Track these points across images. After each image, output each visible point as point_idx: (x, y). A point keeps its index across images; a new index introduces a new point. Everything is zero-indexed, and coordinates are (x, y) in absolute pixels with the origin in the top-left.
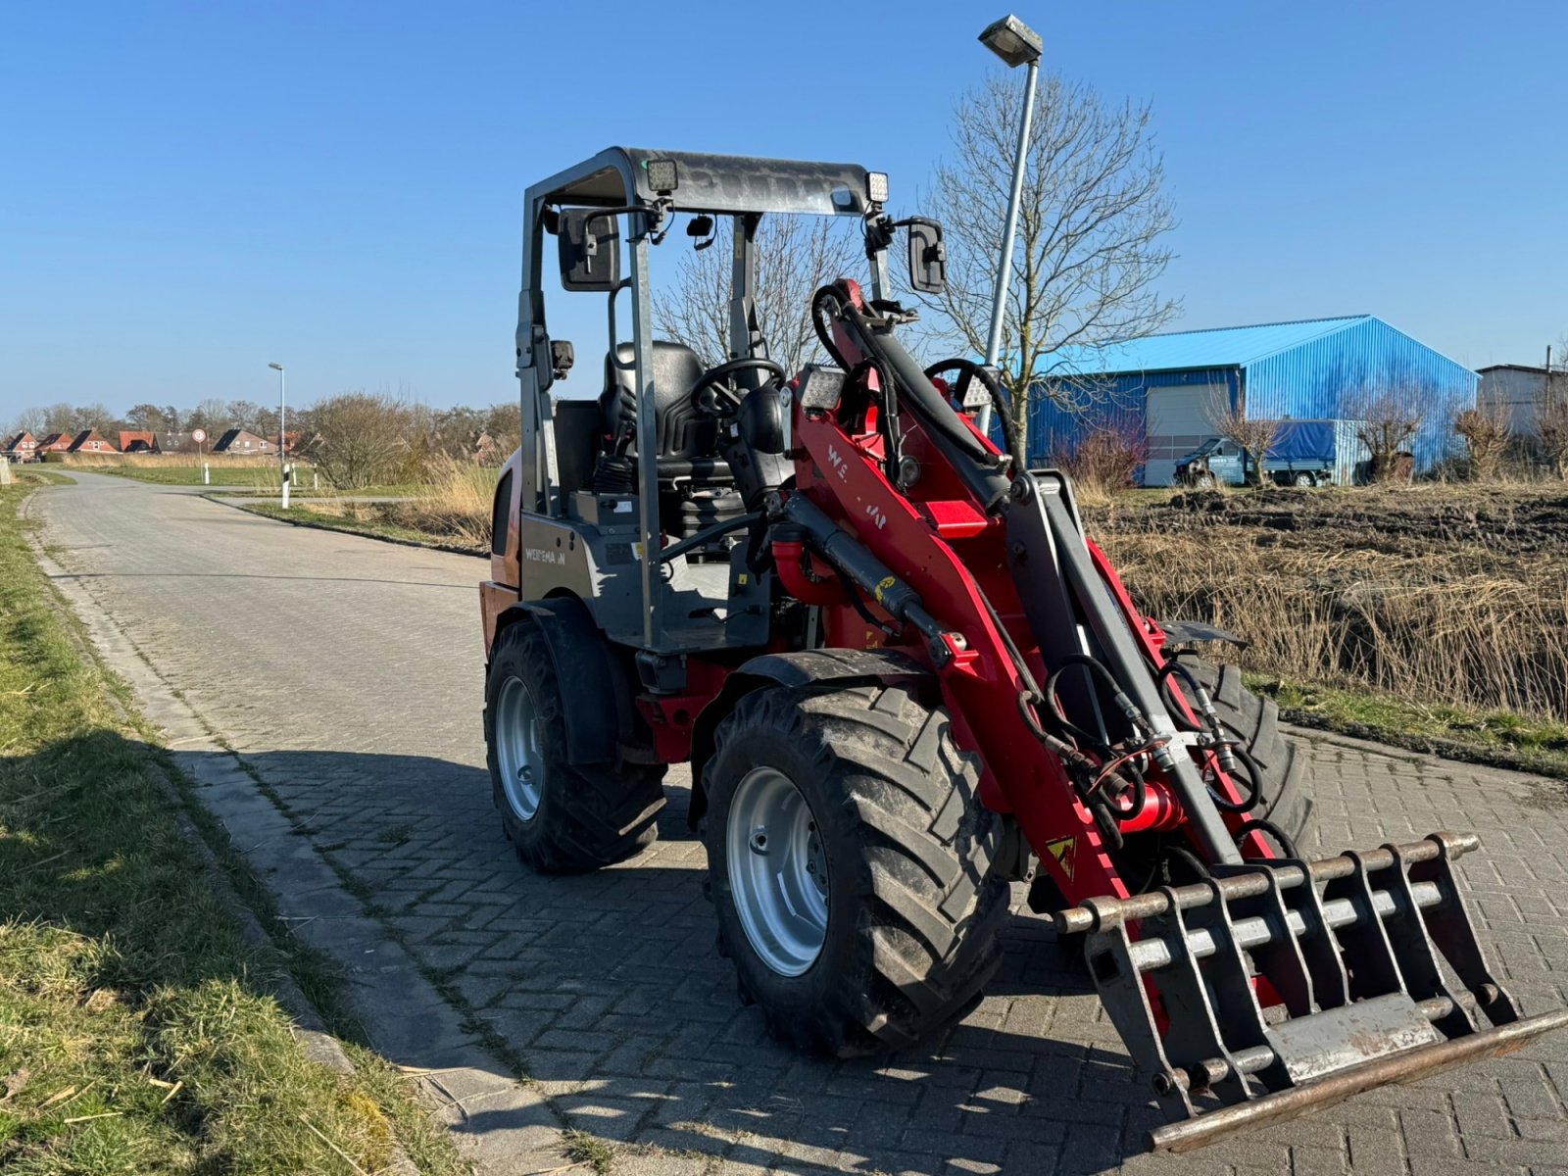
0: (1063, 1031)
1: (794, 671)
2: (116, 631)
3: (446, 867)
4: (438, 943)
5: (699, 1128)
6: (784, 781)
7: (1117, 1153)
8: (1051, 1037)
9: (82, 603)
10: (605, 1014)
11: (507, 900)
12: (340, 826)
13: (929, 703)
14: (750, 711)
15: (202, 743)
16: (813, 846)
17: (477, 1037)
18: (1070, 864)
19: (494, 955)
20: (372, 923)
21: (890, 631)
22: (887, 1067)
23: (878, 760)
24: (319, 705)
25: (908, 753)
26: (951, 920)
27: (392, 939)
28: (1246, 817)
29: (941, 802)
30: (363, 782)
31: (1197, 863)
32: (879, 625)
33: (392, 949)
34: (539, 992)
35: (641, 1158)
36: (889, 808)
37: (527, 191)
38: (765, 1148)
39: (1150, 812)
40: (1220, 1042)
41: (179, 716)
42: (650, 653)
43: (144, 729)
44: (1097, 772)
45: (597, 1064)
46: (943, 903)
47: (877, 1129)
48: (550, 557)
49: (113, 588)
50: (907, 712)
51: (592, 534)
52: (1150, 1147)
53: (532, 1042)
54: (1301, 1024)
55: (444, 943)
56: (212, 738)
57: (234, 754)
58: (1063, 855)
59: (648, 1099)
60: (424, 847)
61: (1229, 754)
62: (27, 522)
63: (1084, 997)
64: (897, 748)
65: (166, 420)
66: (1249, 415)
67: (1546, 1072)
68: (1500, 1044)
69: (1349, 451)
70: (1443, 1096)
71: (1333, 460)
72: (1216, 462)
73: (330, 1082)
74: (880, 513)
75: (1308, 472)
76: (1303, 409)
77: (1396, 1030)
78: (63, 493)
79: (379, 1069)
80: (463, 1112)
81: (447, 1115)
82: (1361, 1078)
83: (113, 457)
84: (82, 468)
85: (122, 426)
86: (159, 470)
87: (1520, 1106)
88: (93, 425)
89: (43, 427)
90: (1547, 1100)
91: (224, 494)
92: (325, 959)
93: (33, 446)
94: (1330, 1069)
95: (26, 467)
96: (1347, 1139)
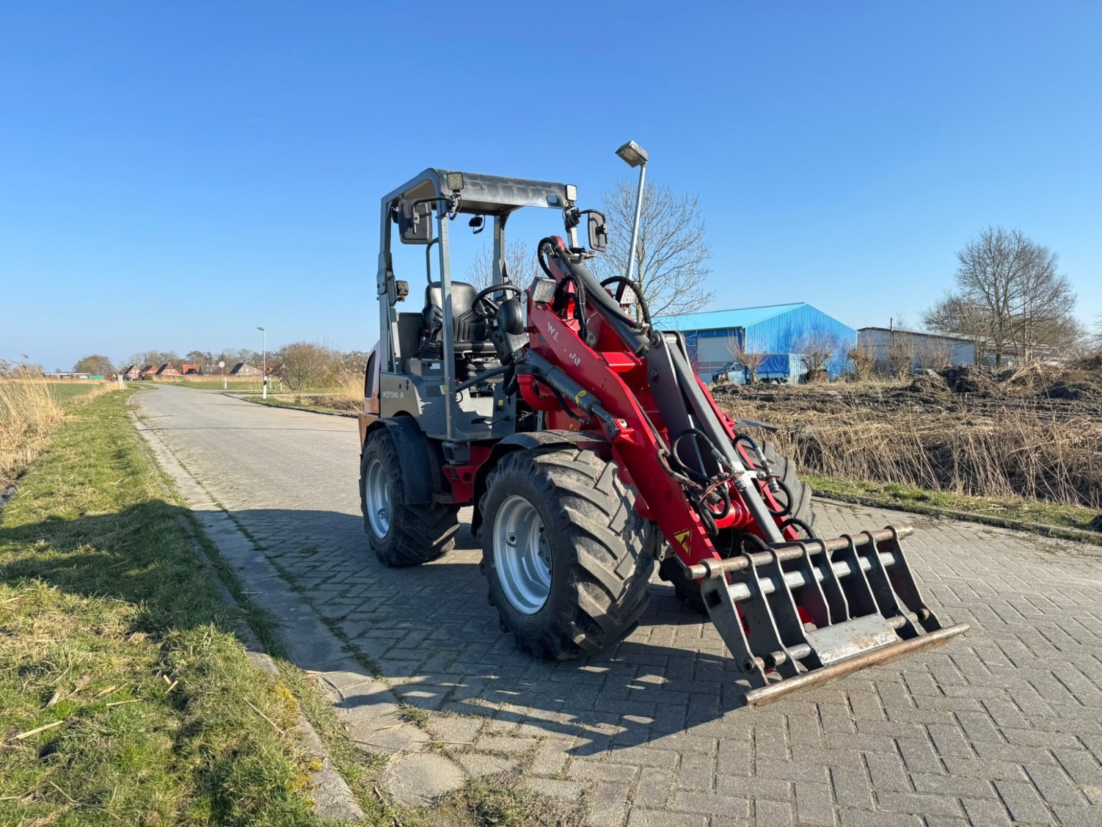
0: (682, 644)
1: (531, 440)
2: (170, 454)
3: (338, 565)
4: (331, 604)
5: (478, 701)
6: (527, 504)
7: (719, 710)
8: (676, 647)
9: (153, 441)
10: (424, 640)
11: (371, 581)
12: (280, 545)
13: (606, 458)
14: (506, 465)
15: (210, 506)
16: (542, 541)
17: (351, 654)
18: (689, 544)
19: (363, 610)
20: (295, 595)
21: (583, 421)
22: (585, 665)
23: (579, 488)
24: (274, 487)
25: (596, 484)
26: (622, 578)
27: (306, 602)
28: (784, 518)
29: (615, 511)
30: (295, 523)
31: (761, 541)
32: (577, 418)
33: (305, 608)
34: (388, 629)
35: (444, 719)
36: (586, 514)
37: (383, 199)
38: (516, 712)
39: (731, 517)
40: (780, 642)
41: (198, 494)
42: (450, 442)
43: (179, 499)
44: (703, 492)
45: (420, 667)
46: (617, 568)
47: (581, 699)
48: (395, 395)
49: (170, 434)
50: (594, 463)
51: (418, 381)
52: (745, 702)
53: (382, 656)
54: (824, 632)
55: (335, 604)
56: (215, 503)
57: (225, 511)
58: (684, 540)
59: (449, 686)
60: (327, 556)
61: (775, 482)
62: (131, 406)
63: (692, 625)
64: (589, 481)
65: (206, 359)
66: (747, 351)
67: (952, 659)
68: (932, 642)
69: (796, 369)
70: (898, 674)
71: (789, 373)
72: (731, 374)
73: (264, 679)
74: (577, 357)
75: (776, 379)
76: (772, 349)
77: (877, 634)
78: (152, 393)
79: (293, 672)
80: (341, 696)
81: (333, 697)
82: (860, 662)
83: (178, 377)
84: (163, 383)
85: (184, 362)
86: (202, 383)
87: (942, 679)
88: (169, 361)
89: (143, 362)
90: (956, 675)
91: (234, 393)
92: (267, 614)
93: (138, 371)
94: (842, 657)
95: (134, 382)
96: (848, 699)
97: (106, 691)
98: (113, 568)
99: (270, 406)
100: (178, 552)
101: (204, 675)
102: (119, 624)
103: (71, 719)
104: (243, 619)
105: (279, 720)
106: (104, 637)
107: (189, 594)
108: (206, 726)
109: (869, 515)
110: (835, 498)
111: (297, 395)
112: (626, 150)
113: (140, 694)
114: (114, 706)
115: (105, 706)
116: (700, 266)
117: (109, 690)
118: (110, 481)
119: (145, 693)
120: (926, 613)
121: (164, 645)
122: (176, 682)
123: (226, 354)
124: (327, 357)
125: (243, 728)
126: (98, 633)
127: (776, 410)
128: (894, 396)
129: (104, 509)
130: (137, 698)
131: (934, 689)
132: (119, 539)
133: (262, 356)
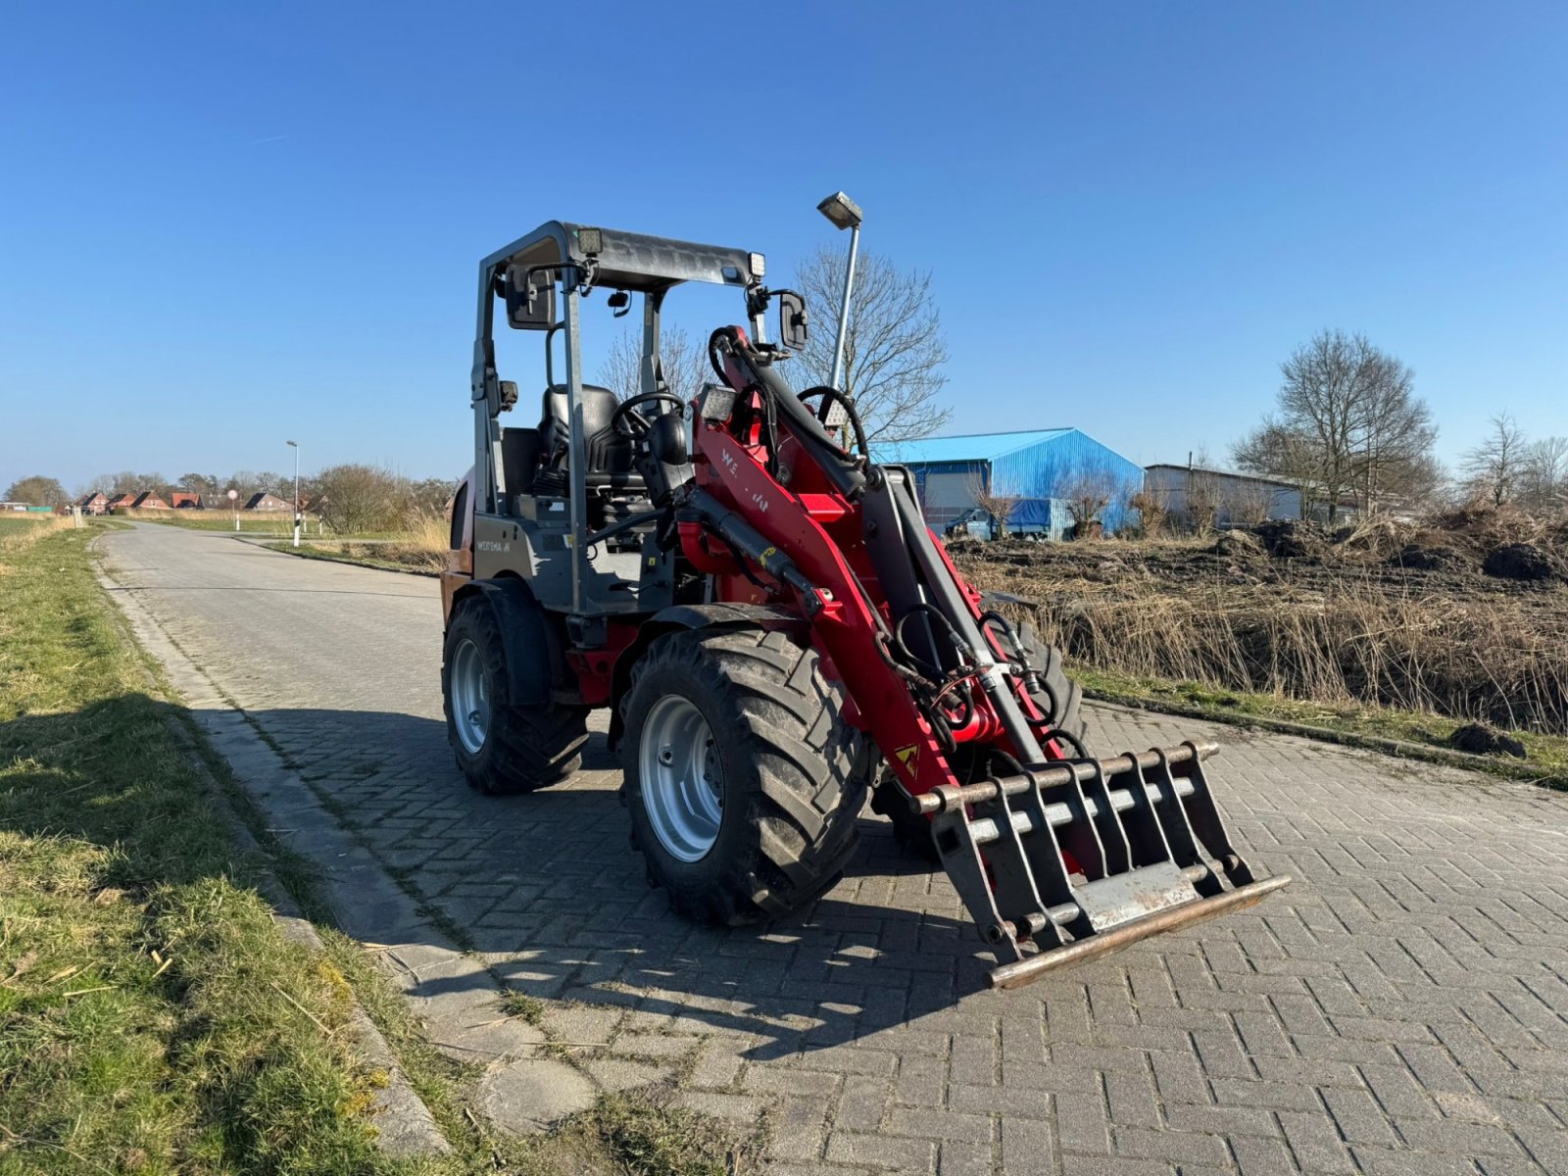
0: (902, 902)
1: (698, 616)
2: (155, 626)
3: (409, 791)
4: (400, 848)
5: (615, 986)
6: (691, 706)
7: (953, 993)
8: (893, 906)
9: (129, 606)
10: (536, 899)
11: (457, 815)
12: (322, 762)
13: (803, 643)
14: (660, 652)
15: (217, 704)
16: (710, 759)
17: (429, 919)
18: (914, 766)
19: (446, 856)
20: (346, 834)
21: (771, 591)
22: (767, 934)
23: (765, 685)
24: (312, 676)
25: (789, 680)
26: (822, 811)
27: (363, 845)
28: (1045, 730)
29: (814, 718)
30: (344, 730)
31: (1015, 761)
32: (763, 586)
33: (361, 853)
34: (483, 883)
35: (566, 1011)
36: (773, 722)
37: (482, 262)
38: (670, 1000)
39: (973, 728)
40: (1038, 900)
41: (198, 685)
42: (578, 616)
43: (170, 693)
44: (937, 692)
45: (530, 938)
46: (815, 797)
47: (761, 981)
48: (497, 547)
49: (156, 597)
50: (787, 650)
51: (531, 528)
52: (990, 984)
53: (475, 922)
54: (1098, 886)
55: (405, 848)
56: (224, 699)
57: (240, 711)
58: (909, 759)
59: (572, 965)
60: (392, 777)
61: (1034, 680)
62: (93, 553)
63: (917, 876)
64: (780, 676)
65: (209, 486)
66: (994, 494)
67: (1267, 924)
68: (1242, 901)
69: (1059, 520)
70: (1194, 944)
71: (1049, 526)
72: (971, 525)
73: (302, 955)
74: (764, 500)
75: (1033, 534)
76: (1028, 492)
77: (1168, 890)
78: (125, 535)
79: (346, 946)
80: (416, 979)
81: (403, 981)
82: (1146, 927)
83: (166, 511)
84: (143, 520)
85: (174, 489)
86: (202, 521)
87: (1253, 950)
88: (152, 488)
89: (111, 489)
90: (1271, 944)
91: (250, 537)
92: (305, 861)
93: (103, 502)
94: (1122, 921)
95: (98, 518)
96: (1128, 978)
97: (62, 974)
98: (69, 794)
99: (304, 557)
100: (170, 771)
101: (212, 950)
102: (81, 877)
103: (10, 1016)
104: (268, 868)
105: (324, 1015)
106: (59, 894)
107: (188, 833)
108: (216, 1024)
109: (1157, 724)
110: (1110, 701)
111: (345, 541)
112: (832, 205)
113: (114, 978)
114: (75, 996)
115: (61, 996)
116: (932, 372)
117: (68, 972)
118: (64, 664)
119: (122, 977)
120: (1235, 861)
121: (150, 906)
122: (169, 961)
123: (239, 479)
124: (390, 486)
125: (272, 1027)
126: (49, 889)
127: (1032, 577)
128: (1192, 561)
129: (55, 707)
130: (110, 985)
131: (1243, 964)
132: (79, 751)
133: (293, 483)
